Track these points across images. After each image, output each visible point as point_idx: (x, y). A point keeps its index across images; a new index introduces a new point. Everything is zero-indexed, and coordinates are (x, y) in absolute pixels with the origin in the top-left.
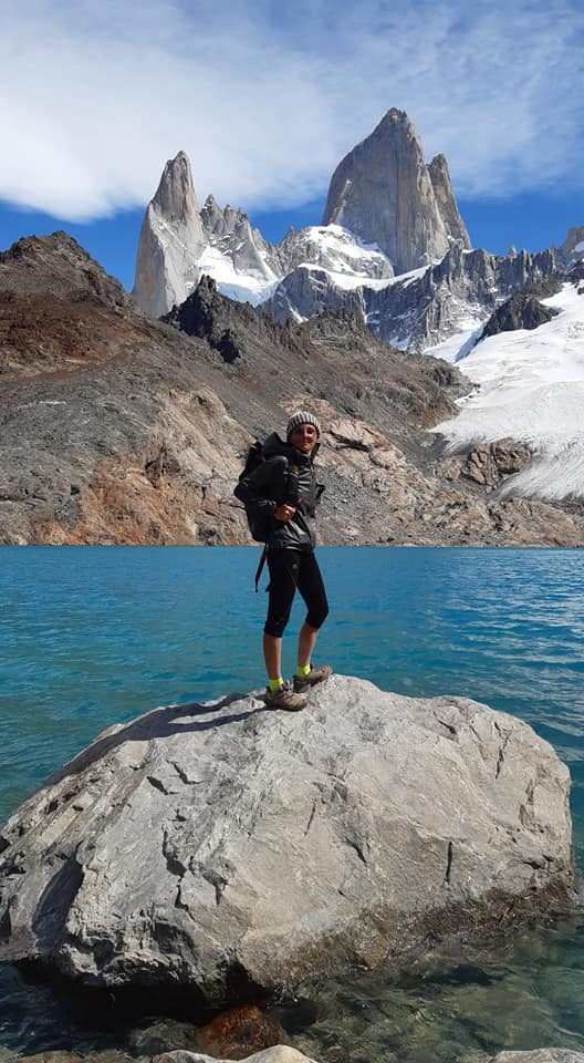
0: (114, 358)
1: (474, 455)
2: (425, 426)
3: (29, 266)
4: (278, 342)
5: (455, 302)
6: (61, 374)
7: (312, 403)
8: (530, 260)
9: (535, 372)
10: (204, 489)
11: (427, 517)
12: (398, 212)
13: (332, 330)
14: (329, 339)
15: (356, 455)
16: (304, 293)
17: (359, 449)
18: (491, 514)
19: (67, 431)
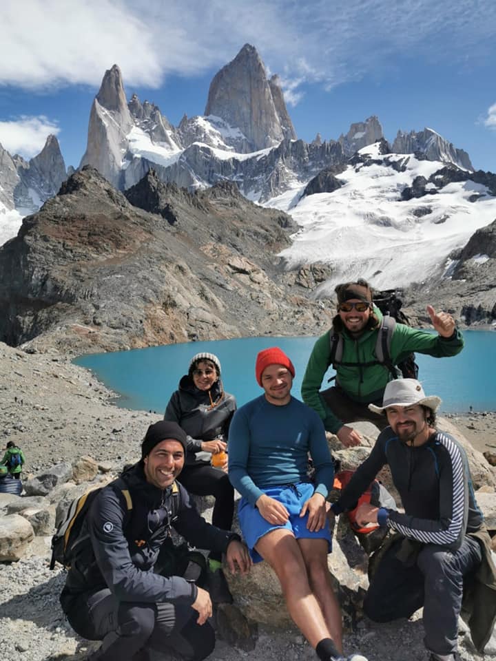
0: (139, 249)
1: (302, 271)
2: (275, 252)
3: (85, 195)
4: (191, 204)
5: (287, 171)
6: (117, 259)
7: (218, 247)
8: (329, 148)
9: (333, 219)
10: (188, 314)
11: (285, 318)
12: (251, 109)
13: (221, 195)
14: (219, 200)
15: (243, 277)
16: (198, 161)
17: (244, 273)
18: (314, 316)
19: (129, 292)
